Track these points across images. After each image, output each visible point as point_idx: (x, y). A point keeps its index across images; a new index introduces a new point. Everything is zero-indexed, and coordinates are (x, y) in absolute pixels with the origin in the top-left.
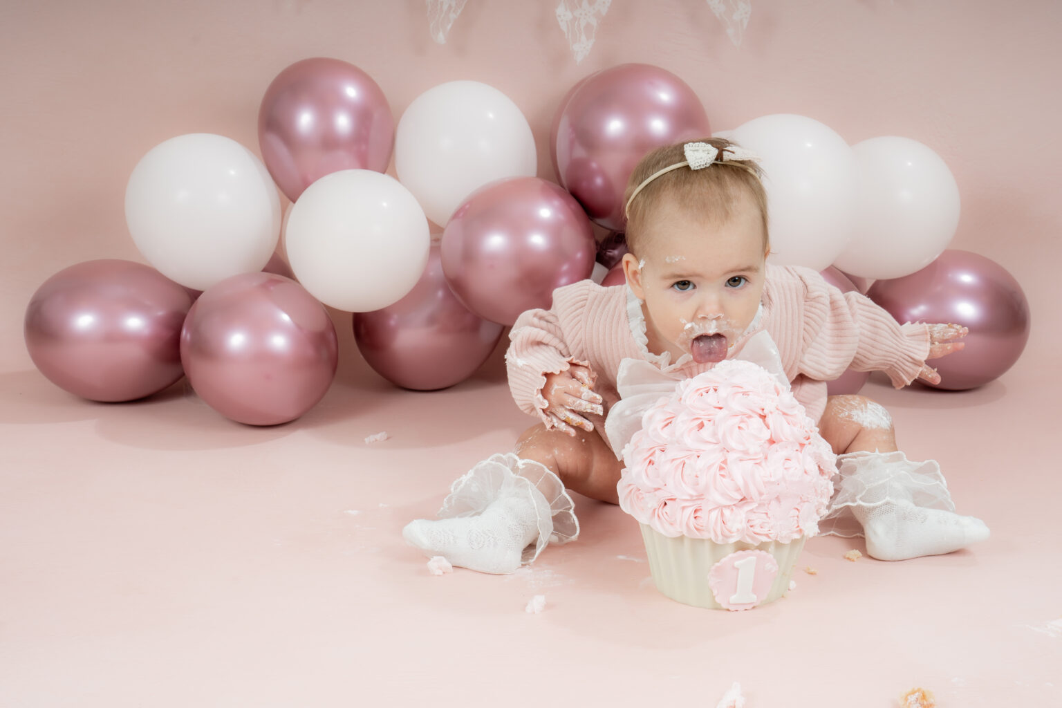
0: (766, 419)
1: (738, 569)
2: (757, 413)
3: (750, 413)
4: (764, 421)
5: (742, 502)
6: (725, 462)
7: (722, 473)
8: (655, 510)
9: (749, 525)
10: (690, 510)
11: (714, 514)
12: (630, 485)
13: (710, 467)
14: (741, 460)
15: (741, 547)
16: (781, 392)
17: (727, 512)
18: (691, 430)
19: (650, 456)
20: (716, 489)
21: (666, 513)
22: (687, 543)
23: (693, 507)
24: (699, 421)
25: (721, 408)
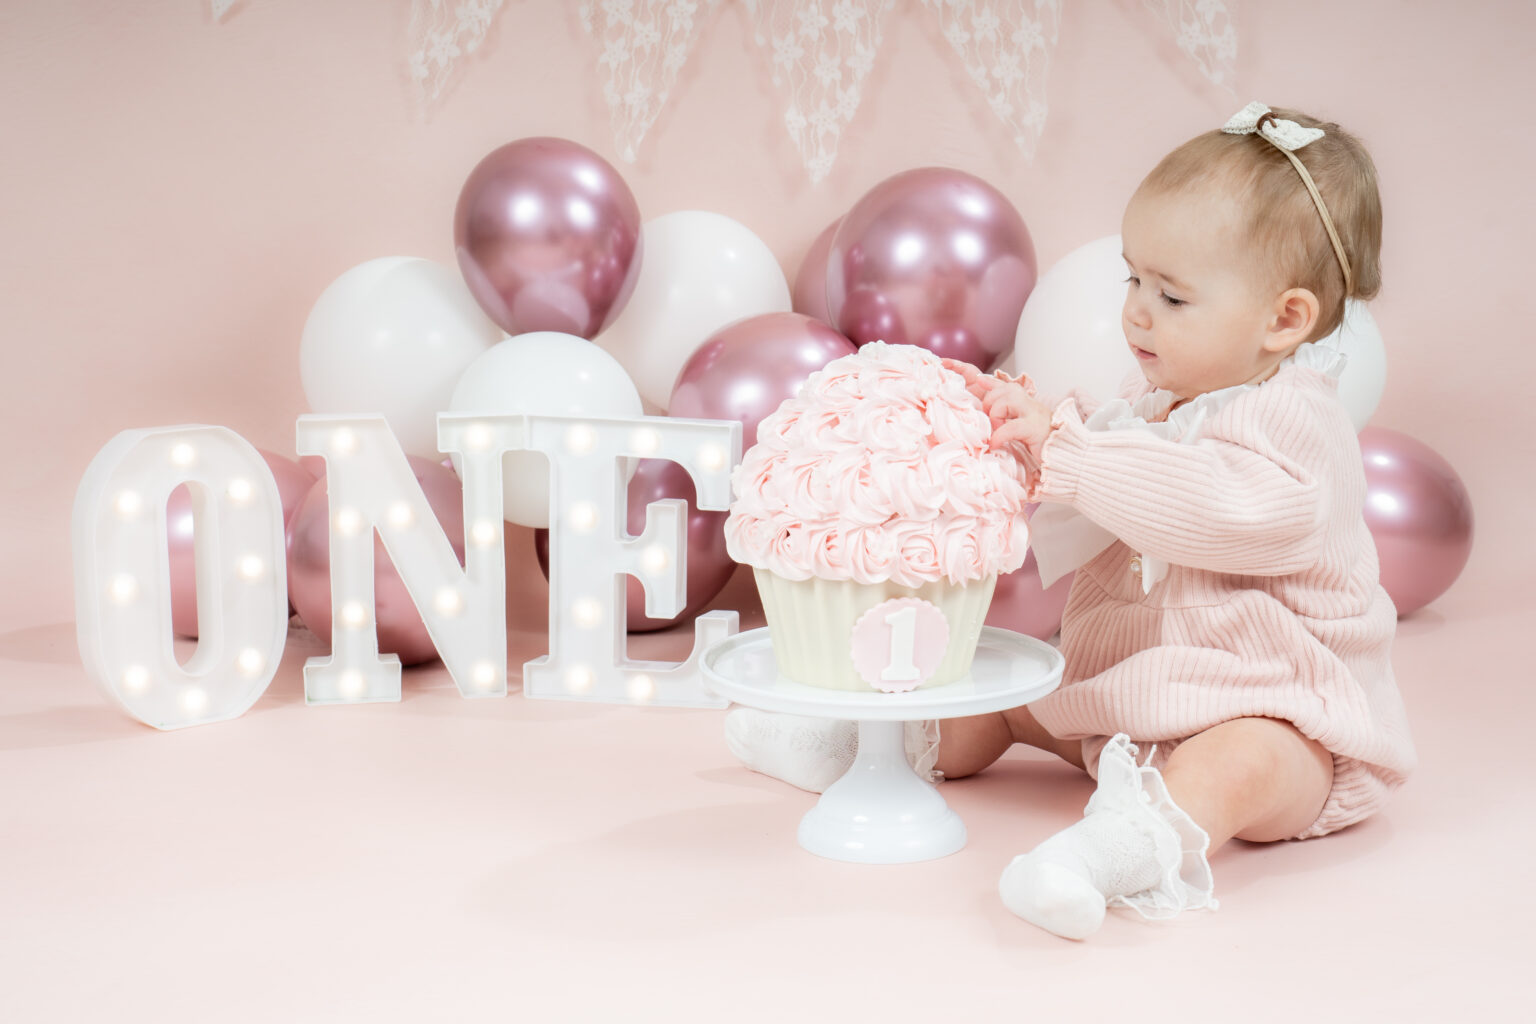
0: (927, 413)
1: (890, 626)
2: (914, 404)
3: (904, 403)
4: (924, 416)
5: (894, 521)
6: (867, 466)
7: (863, 480)
8: (773, 540)
9: (903, 556)
10: (820, 537)
11: (854, 538)
12: (741, 516)
13: (847, 471)
14: (889, 462)
15: (893, 591)
16: (947, 380)
17: (870, 534)
18: (821, 428)
19: (767, 470)
20: (854, 501)
21: (789, 546)
22: (818, 588)
23: (824, 533)
24: (833, 417)
25: (861, 398)
